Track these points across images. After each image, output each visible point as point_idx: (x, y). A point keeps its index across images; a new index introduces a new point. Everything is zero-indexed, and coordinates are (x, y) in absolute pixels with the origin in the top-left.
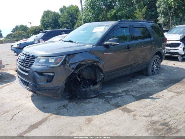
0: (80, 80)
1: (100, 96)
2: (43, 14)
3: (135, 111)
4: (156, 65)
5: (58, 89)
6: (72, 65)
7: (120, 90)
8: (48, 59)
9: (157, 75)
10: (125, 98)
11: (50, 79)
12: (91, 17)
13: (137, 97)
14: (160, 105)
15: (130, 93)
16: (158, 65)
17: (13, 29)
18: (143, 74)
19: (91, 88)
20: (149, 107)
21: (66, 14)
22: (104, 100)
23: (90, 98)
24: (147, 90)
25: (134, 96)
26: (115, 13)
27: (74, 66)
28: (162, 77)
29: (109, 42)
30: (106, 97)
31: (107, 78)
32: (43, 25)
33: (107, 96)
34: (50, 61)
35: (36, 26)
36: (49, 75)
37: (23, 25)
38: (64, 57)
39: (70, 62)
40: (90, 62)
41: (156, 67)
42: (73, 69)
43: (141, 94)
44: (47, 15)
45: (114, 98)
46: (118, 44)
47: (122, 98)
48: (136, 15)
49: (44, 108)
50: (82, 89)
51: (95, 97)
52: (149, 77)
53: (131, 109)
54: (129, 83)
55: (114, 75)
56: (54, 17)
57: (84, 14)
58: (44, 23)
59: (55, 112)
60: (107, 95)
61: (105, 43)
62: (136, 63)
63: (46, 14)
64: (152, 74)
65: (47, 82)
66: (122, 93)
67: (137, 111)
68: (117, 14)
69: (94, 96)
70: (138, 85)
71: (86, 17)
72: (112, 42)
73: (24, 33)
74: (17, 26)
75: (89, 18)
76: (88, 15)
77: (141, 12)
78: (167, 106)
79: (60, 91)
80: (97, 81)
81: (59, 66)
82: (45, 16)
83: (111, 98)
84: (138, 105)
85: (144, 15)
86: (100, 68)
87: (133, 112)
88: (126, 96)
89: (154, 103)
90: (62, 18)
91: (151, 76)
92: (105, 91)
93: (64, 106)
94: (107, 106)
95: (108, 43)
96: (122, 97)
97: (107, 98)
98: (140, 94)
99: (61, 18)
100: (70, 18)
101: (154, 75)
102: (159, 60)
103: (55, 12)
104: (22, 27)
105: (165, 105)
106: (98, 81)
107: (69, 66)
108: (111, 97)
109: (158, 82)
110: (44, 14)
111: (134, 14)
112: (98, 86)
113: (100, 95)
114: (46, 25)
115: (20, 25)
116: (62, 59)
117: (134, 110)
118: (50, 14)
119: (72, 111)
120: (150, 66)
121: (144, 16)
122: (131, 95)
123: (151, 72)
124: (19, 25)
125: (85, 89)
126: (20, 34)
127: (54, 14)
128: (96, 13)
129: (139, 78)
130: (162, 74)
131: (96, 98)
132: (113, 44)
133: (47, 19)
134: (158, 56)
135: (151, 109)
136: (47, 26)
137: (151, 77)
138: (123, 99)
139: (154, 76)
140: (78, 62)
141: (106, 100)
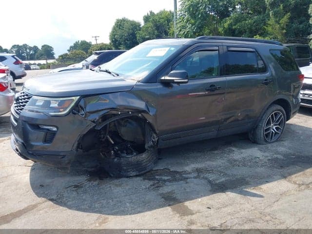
0: (113, 143)
1: (148, 174)
2: (114, 24)
3: (196, 212)
4: (275, 125)
5: (64, 156)
6: (92, 115)
7: (189, 168)
8: (49, 102)
9: (275, 144)
10: (192, 185)
11: (50, 137)
12: (188, 31)
13: (216, 184)
14: (252, 206)
15: (206, 175)
16: (279, 125)
17: (71, 47)
18: (249, 139)
19: (130, 159)
20: (229, 209)
21: (150, 24)
22: (151, 183)
23: (127, 177)
24: (240, 172)
25: (210, 182)
26: (231, 25)
27: (96, 117)
28: (283, 148)
29: (170, 76)
30: (157, 177)
31: (165, 142)
32: (113, 41)
33: (160, 177)
34: (51, 106)
35: (103, 43)
36: (48, 130)
37: (85, 42)
38: (76, 99)
39: (88, 109)
40: (129, 112)
41: (276, 128)
42: (94, 122)
43: (227, 178)
44: (120, 25)
45: (170, 182)
46: (186, 80)
47: (187, 183)
48: (270, 29)
49: (42, 186)
50: (114, 159)
51: (137, 176)
52: (258, 146)
53: (191, 208)
54: (214, 153)
55: (180, 137)
56: (132, 29)
57: (178, 26)
58: (115, 39)
59: (54, 197)
60: (160, 175)
61: (163, 78)
62: (229, 118)
63: (119, 23)
64: (266, 141)
65: (45, 141)
66: (190, 173)
67: (201, 214)
68: (234, 27)
69: (134, 173)
70: (229, 161)
71: (180, 31)
72: (173, 77)
73: (83, 53)
74: (76, 43)
75: (186, 33)
76: (184, 27)
77: (279, 24)
78: (268, 210)
79: (66, 160)
80: (146, 147)
81: (66, 116)
82: (117, 27)
83: (165, 181)
84: (208, 201)
85: (283, 29)
86: (149, 123)
87: (192, 214)
88: (195, 181)
89: (242, 202)
90: (143, 31)
91: (263, 144)
92: (161, 166)
93: (76, 186)
94: (151, 196)
95: (167, 78)
96: (188, 180)
97: (158, 180)
98: (223, 179)
99: (141, 32)
100: (156, 32)
101: (270, 143)
102: (281, 116)
103: (133, 21)
104: (84, 44)
105: (263, 208)
106: (148, 147)
107: (85, 117)
108: (166, 178)
109: (270, 158)
110: (116, 25)
111: (266, 27)
112: (144, 156)
113: (149, 172)
114: (117, 42)
115: (82, 41)
116: (71, 103)
117: (194, 212)
118: (126, 24)
119: (84, 197)
120: (262, 126)
121: (284, 31)
122: (206, 178)
123: (262, 136)
124: (80, 42)
125: (118, 159)
126: (77, 54)
127: (132, 25)
128: (199, 24)
129: (236, 147)
130: (286, 143)
131: (138, 178)
132: (175, 81)
133: (119, 32)
134: (279, 107)
135: (229, 214)
136: (120, 44)
137: (261, 146)
138: (187, 185)
139: (269, 145)
140: (103, 110)
141: (154, 185)
